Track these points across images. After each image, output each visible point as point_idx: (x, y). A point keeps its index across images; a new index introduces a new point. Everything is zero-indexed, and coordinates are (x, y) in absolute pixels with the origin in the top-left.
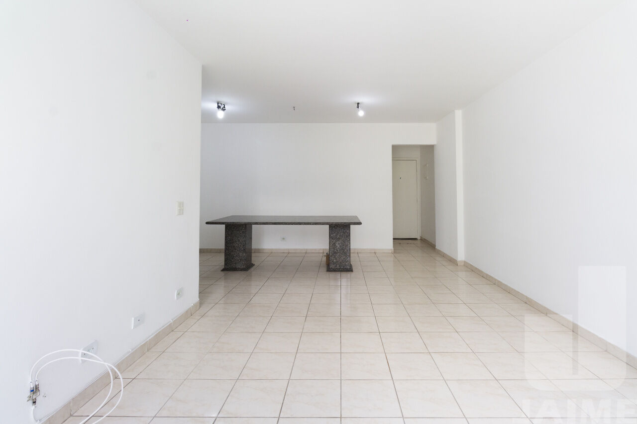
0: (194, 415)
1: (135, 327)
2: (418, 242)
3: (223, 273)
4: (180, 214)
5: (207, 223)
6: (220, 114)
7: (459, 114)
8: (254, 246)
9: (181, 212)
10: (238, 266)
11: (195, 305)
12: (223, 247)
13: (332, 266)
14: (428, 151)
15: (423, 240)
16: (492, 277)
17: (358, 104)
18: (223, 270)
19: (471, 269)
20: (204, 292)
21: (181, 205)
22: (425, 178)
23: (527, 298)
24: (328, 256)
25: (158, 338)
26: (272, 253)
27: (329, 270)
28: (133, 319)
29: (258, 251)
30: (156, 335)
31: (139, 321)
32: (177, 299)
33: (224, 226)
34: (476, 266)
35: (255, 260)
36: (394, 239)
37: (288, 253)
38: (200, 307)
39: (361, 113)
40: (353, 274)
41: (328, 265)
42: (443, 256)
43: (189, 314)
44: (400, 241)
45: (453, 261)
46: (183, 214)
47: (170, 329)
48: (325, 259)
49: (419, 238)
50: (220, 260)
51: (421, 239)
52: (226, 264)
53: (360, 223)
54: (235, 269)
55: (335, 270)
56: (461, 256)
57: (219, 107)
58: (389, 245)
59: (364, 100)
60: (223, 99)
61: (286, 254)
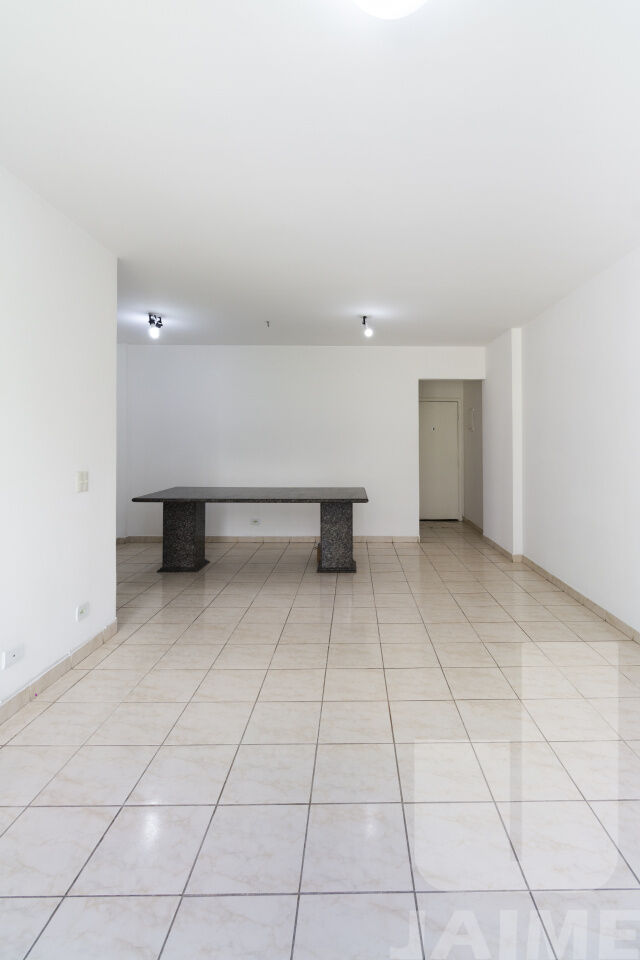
0: (89, 802)
1: (7, 666)
2: (459, 526)
3: (160, 576)
4: (82, 491)
5: (135, 500)
6: (154, 333)
7: (517, 335)
8: (209, 532)
9: (84, 487)
10: (184, 564)
11: (110, 628)
12: (160, 534)
13: (325, 564)
14: (473, 389)
15: (466, 522)
16: (560, 581)
17: (365, 317)
18: (160, 571)
19: (531, 567)
20: (123, 608)
21: (84, 477)
22: (470, 429)
23: (607, 613)
24: (320, 549)
25: (48, 680)
26: (238, 542)
27: (321, 570)
28: (4, 654)
29: (218, 540)
30: (44, 677)
31: (14, 656)
32: (80, 619)
33: (161, 504)
34: (539, 565)
35: (211, 554)
36: (421, 520)
37: (262, 543)
38: (118, 630)
39: (369, 333)
40: (356, 577)
41: (320, 562)
42: (493, 547)
43: (100, 641)
44: (432, 523)
45: (506, 556)
46: (87, 490)
47: (68, 666)
48: (315, 552)
49: (461, 519)
50: (156, 555)
51: (464, 521)
52: (164, 562)
53: (365, 500)
54: (178, 570)
55: (329, 571)
56: (517, 548)
57: (151, 322)
58: (413, 530)
59: (374, 312)
60: (158, 310)
61: (258, 546)
